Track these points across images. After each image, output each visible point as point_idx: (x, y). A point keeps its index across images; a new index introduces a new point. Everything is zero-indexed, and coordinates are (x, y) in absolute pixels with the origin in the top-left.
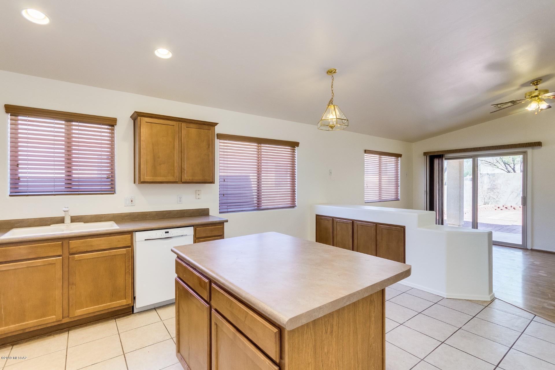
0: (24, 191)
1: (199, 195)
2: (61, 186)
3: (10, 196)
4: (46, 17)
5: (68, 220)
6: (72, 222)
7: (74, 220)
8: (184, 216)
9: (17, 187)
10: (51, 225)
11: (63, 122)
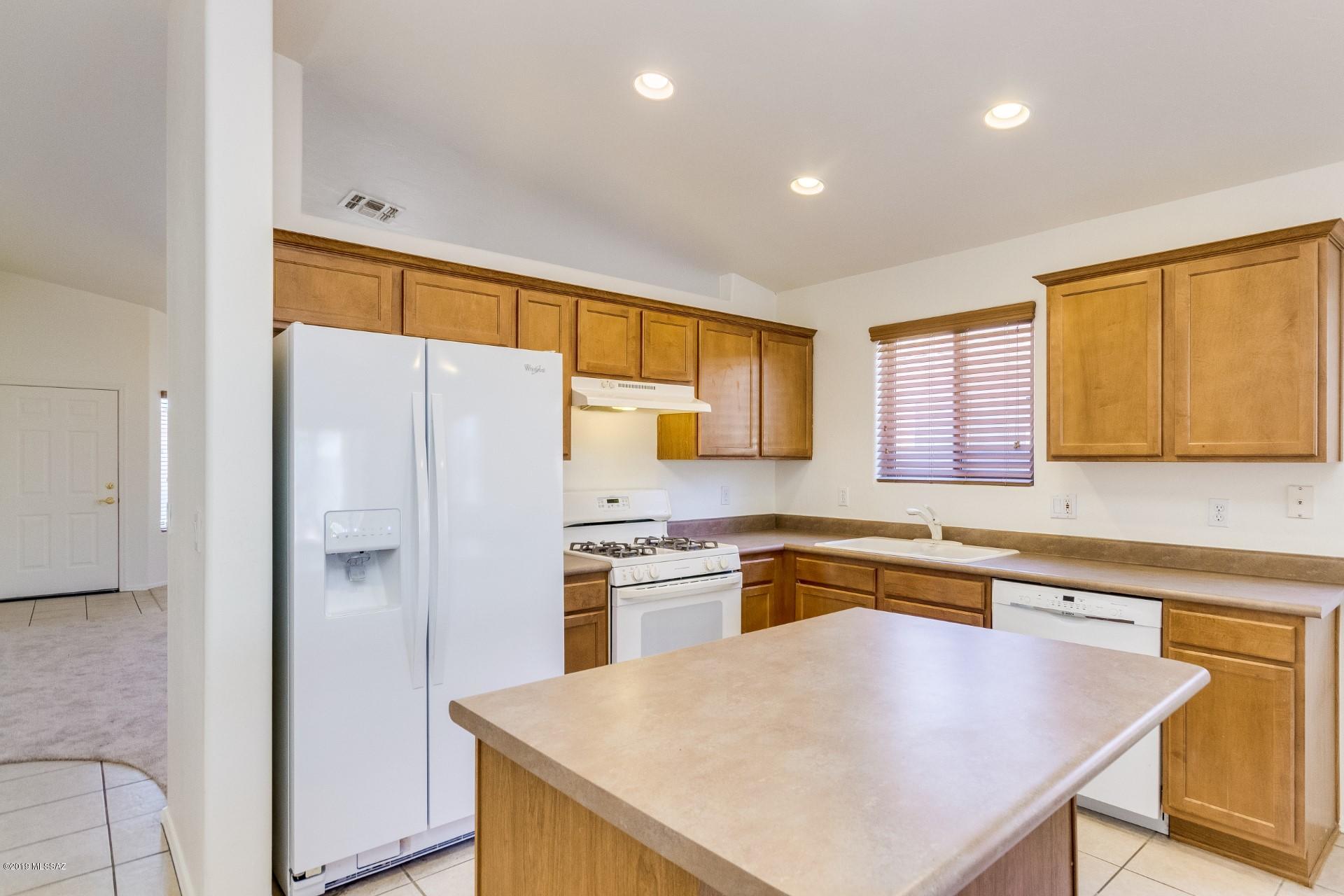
0: (904, 473)
1: (1300, 502)
2: (946, 465)
3: (879, 481)
4: (821, 183)
5: (937, 533)
6: (944, 538)
7: (948, 534)
8: (1231, 571)
9: (891, 465)
10: (914, 540)
11: (951, 336)
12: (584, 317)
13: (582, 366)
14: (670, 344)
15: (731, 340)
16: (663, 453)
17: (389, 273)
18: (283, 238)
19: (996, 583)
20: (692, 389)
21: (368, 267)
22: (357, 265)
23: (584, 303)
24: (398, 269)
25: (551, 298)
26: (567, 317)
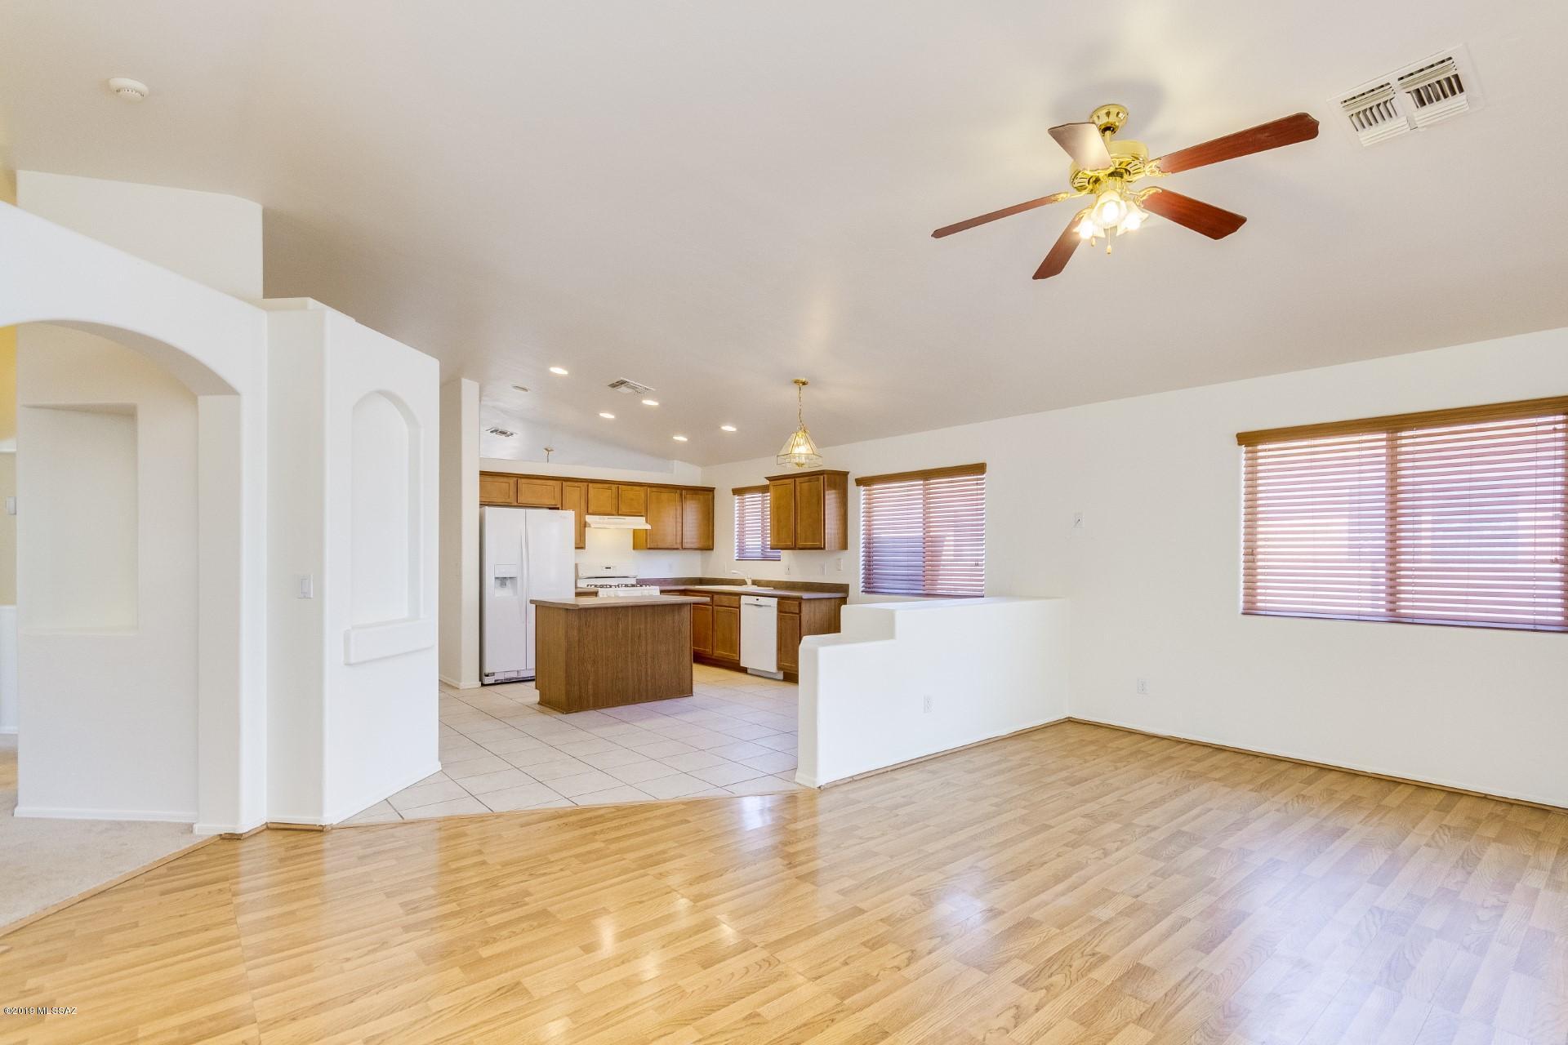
12: (591, 490)
13: (590, 511)
14: (632, 499)
15: (665, 496)
16: (635, 547)
17: (512, 481)
18: (483, 473)
19: (743, 597)
20: (644, 518)
21: (505, 480)
22: (502, 479)
23: (590, 485)
24: (515, 479)
25: (576, 484)
26: (583, 492)
